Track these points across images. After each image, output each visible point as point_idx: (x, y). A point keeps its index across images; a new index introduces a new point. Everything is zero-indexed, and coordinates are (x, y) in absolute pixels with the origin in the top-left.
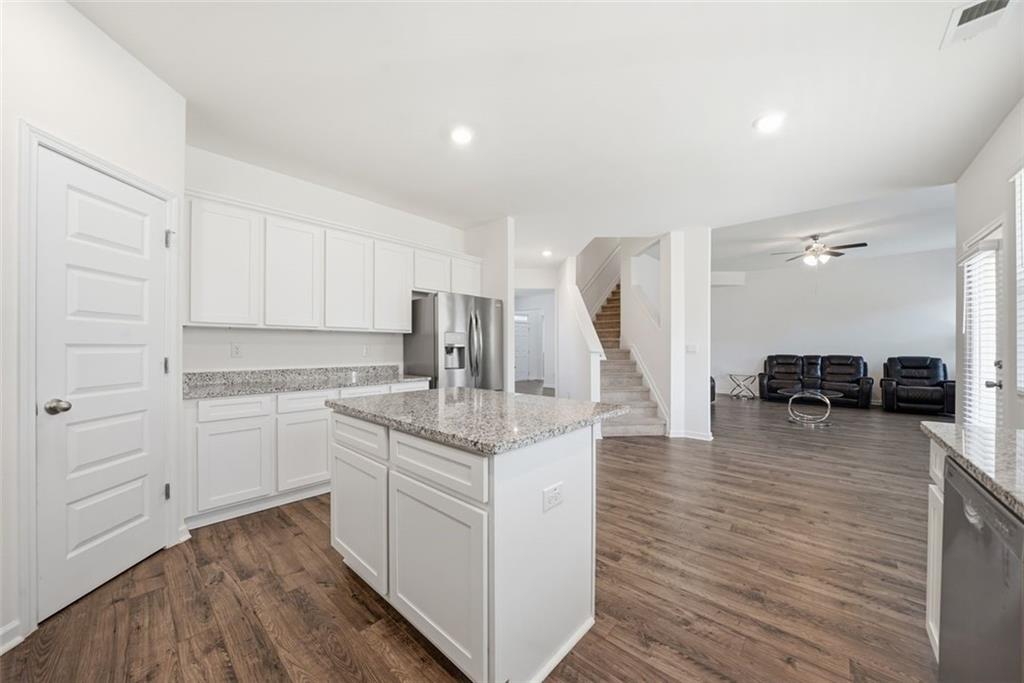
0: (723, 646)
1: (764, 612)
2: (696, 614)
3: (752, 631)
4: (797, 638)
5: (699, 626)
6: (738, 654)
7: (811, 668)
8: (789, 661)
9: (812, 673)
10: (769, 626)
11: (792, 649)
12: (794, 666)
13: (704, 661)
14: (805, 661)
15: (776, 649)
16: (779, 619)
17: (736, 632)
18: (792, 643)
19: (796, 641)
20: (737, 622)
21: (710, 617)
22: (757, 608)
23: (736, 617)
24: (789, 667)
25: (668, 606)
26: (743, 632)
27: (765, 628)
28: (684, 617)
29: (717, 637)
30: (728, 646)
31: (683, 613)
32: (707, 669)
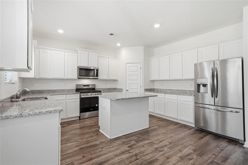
0: (94, 150)
1: (96, 162)
2: (103, 151)
3: (93, 156)
4: (86, 162)
5: (100, 150)
6: (91, 151)
7: (80, 158)
8: (84, 156)
9: (79, 158)
10: (92, 160)
11: (85, 159)
12: (82, 156)
13: (93, 146)
14: (81, 159)
15: (87, 157)
16: (92, 163)
17: (95, 153)
18: (86, 160)
19: (86, 161)
20: (97, 155)
21: (101, 152)
22: (98, 161)
23: (98, 156)
24: (83, 155)
25: (108, 148)
26: (94, 155)
27: (92, 158)
28: (104, 149)
29: (96, 150)
30: (93, 150)
31: (105, 149)
32: (92, 146)
